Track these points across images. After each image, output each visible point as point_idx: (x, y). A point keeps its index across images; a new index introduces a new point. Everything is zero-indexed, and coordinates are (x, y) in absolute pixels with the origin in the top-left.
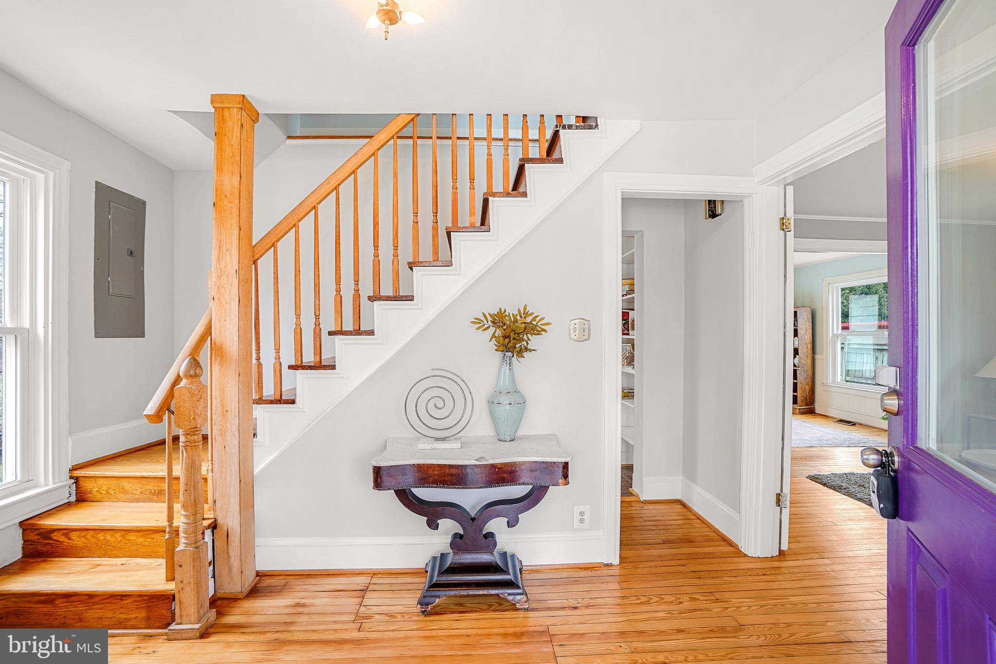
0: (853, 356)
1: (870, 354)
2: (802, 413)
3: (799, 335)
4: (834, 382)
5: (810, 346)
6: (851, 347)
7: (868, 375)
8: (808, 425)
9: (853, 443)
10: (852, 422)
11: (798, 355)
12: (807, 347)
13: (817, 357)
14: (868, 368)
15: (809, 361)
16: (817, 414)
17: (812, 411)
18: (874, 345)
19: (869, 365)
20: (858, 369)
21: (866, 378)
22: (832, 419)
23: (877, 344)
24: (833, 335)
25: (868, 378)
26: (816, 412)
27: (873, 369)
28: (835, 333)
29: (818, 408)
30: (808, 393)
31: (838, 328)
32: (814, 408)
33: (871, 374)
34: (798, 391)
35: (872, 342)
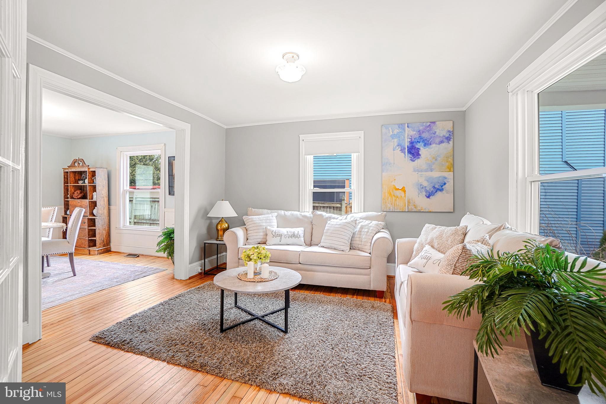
0: (138, 205)
1: (148, 204)
2: (100, 254)
3: (97, 190)
4: (124, 226)
5: (106, 199)
6: (137, 200)
7: (147, 217)
8: (103, 264)
9: (137, 275)
10: (137, 255)
11: (96, 206)
12: (104, 200)
13: (112, 207)
14: (147, 214)
15: (106, 211)
16: (113, 252)
17: (108, 250)
18: (150, 198)
19: (147, 211)
20: (141, 214)
21: (146, 220)
22: (123, 254)
23: (152, 198)
24: (124, 190)
25: (147, 220)
26: (112, 250)
27: (150, 214)
28: (125, 189)
29: (114, 247)
30: (105, 237)
31: (127, 186)
32: (110, 248)
33: (149, 217)
34: (97, 236)
35: (149, 197)
